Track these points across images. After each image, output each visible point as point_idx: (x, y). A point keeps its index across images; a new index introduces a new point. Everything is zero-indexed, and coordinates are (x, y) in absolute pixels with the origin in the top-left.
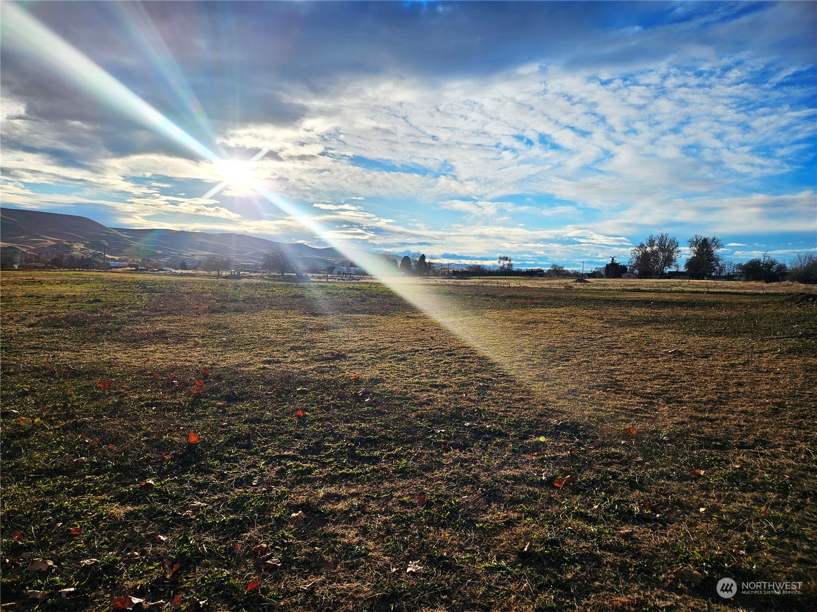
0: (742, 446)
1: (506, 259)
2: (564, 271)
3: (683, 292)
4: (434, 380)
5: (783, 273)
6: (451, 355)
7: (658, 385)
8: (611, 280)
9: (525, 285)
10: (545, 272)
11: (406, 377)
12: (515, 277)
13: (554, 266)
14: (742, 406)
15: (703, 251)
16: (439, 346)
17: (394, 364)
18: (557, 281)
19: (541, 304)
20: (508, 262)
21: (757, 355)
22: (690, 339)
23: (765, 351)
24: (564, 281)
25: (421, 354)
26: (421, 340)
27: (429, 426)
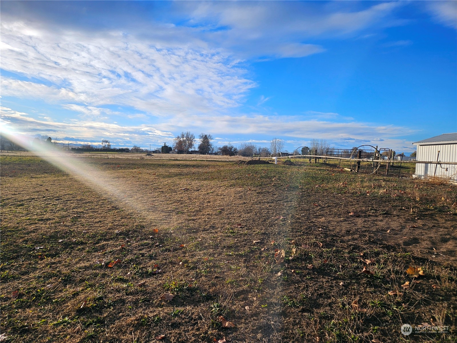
0: (204, 230)
1: (107, 142)
2: (141, 149)
3: (197, 160)
4: (42, 216)
5: (236, 152)
6: (59, 199)
7: (174, 206)
8: (164, 154)
9: (118, 157)
10: (130, 150)
11: (21, 216)
12: (112, 153)
13: (135, 146)
14: (208, 212)
15: (205, 141)
16: (51, 195)
17: (13, 209)
18: (136, 155)
19: (124, 167)
20: (108, 144)
21: (218, 188)
22: (193, 183)
23: (222, 186)
24: (140, 155)
25: (36, 200)
26: (38, 192)
27: (32, 246)
